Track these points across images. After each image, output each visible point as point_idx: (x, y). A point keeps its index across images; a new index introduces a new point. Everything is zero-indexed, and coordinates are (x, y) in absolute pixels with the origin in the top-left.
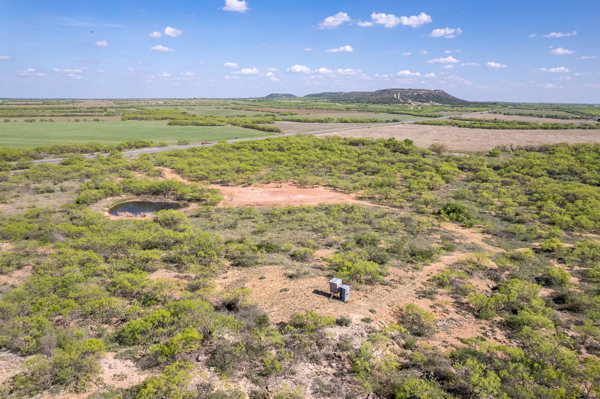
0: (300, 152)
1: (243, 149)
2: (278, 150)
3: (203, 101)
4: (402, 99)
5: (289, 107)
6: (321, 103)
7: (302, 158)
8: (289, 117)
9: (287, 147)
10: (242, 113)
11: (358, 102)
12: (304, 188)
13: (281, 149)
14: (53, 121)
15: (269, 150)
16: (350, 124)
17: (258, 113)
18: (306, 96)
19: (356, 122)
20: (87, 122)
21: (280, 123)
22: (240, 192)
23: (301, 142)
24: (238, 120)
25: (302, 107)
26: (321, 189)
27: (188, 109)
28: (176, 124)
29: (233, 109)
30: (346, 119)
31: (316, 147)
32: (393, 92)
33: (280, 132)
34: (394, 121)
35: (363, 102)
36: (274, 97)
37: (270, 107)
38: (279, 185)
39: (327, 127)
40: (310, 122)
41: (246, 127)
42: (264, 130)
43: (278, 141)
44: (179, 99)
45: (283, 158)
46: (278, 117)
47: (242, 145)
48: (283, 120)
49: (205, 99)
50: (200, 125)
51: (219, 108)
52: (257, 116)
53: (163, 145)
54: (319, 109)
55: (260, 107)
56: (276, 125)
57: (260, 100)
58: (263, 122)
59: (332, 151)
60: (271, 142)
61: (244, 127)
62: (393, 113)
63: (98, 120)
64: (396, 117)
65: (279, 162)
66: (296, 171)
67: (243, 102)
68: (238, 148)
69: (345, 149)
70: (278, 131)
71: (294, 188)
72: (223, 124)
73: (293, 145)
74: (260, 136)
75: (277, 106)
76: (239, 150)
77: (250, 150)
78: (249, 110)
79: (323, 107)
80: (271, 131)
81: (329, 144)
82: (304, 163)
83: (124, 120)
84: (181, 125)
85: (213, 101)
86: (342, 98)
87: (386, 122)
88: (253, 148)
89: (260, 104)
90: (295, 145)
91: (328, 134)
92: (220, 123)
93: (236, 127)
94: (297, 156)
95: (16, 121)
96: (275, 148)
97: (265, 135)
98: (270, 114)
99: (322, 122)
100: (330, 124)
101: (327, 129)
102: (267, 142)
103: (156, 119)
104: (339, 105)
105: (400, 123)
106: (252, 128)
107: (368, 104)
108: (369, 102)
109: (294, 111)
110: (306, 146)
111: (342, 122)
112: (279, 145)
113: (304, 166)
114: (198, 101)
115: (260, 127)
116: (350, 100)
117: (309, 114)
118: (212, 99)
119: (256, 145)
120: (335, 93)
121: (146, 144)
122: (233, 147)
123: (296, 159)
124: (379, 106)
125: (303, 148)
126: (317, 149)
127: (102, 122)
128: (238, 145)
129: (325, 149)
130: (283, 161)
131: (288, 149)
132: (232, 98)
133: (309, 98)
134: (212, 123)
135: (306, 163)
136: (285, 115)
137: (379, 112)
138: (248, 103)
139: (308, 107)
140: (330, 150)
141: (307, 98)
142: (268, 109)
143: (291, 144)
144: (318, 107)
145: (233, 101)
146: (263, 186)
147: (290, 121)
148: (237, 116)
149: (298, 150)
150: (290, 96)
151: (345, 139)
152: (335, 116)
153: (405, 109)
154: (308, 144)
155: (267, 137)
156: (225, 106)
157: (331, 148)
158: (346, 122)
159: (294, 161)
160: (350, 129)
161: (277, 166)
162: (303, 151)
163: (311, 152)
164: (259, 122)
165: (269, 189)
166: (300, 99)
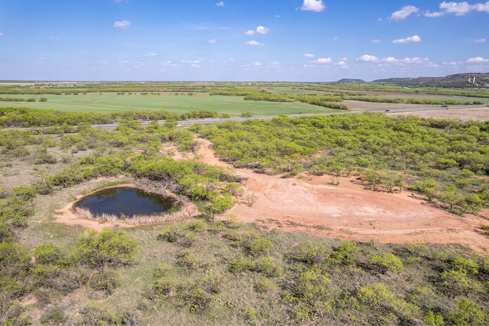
0: (368, 132)
1: (301, 125)
2: (342, 128)
3: (284, 84)
4: (477, 83)
5: (358, 89)
6: (388, 87)
7: (371, 140)
8: (357, 97)
9: (352, 125)
10: (314, 92)
11: (427, 86)
12: (375, 190)
13: (345, 127)
14: (160, 94)
15: (332, 127)
16: (422, 105)
17: (328, 93)
18: (374, 81)
19: (429, 104)
20: (183, 96)
21: (347, 102)
22: (275, 187)
23: (370, 120)
24: (307, 98)
25: (370, 90)
26: (404, 195)
27: (268, 88)
28: (250, 100)
29: (306, 89)
30: (418, 101)
31: (388, 126)
32: (467, 76)
33: (346, 110)
34: (475, 103)
35: (433, 86)
36: (345, 81)
37: (341, 89)
38: (336, 180)
39: (398, 107)
40: (378, 102)
41: (314, 103)
42: (330, 107)
43: (342, 118)
44: (265, 82)
45: (345, 138)
46: (346, 97)
47: (302, 120)
48: (350, 99)
49: (285, 82)
50: (271, 101)
51: (295, 88)
52: (326, 95)
53: (225, 116)
54: (387, 91)
55: (331, 88)
56: (344, 103)
57: (331, 83)
58: (331, 100)
59: (410, 133)
60: (335, 118)
61: (312, 104)
62: (469, 96)
63: (192, 95)
64: (477, 100)
65: (340, 144)
66: (363, 159)
67: (317, 85)
68: (296, 124)
69: (427, 132)
70: (345, 108)
71: (359, 189)
72: (292, 100)
73: (360, 123)
74: (325, 112)
75: (346, 88)
76: (298, 125)
77: (309, 126)
78: (321, 91)
79: (391, 90)
80: (338, 108)
81: (405, 125)
82: (374, 146)
83: (212, 95)
84: (255, 100)
85: (292, 83)
86: (410, 83)
87: (465, 104)
88: (314, 124)
89: (331, 86)
90: (362, 124)
91: (400, 113)
92: (290, 99)
93: (304, 104)
94: (364, 137)
95: (135, 94)
96: (339, 125)
97: (330, 112)
98: (339, 94)
99: (391, 102)
100: (399, 104)
101: (398, 108)
102: (330, 118)
103: (237, 95)
104: (406, 89)
105: (484, 105)
106: (319, 105)
107: (438, 88)
108: (440, 86)
109: (362, 92)
110: (376, 125)
111: (413, 103)
112: (343, 122)
113: (374, 151)
114: (279, 84)
115: (326, 104)
116: (418, 84)
117: (377, 95)
118: (291, 82)
119: (317, 121)
120: (403, 79)
121: (211, 115)
122: (292, 122)
123: (363, 141)
124: (452, 90)
125: (372, 128)
126: (390, 130)
127: (195, 96)
128: (298, 121)
129: (401, 130)
130: (346, 142)
131: (354, 128)
132: (308, 82)
133: (377, 83)
134: (282, 99)
135: (377, 147)
136: (353, 95)
137: (452, 95)
138: (320, 85)
139: (376, 89)
140: (406, 132)
141: (375, 83)
142: (338, 90)
143: (358, 122)
144: (386, 90)
145: (308, 84)
146: (311, 180)
147: (358, 100)
148: (308, 95)
149: (366, 129)
150: (359, 81)
151: (423, 119)
152: (405, 97)
153: (483, 92)
154: (379, 123)
155: (331, 114)
156: (299, 87)
157: (407, 129)
158: (417, 103)
159: (360, 143)
160: (424, 110)
161: (338, 148)
162: (372, 131)
163: (382, 132)
164: (327, 100)
165: (320, 186)
166: (368, 83)
